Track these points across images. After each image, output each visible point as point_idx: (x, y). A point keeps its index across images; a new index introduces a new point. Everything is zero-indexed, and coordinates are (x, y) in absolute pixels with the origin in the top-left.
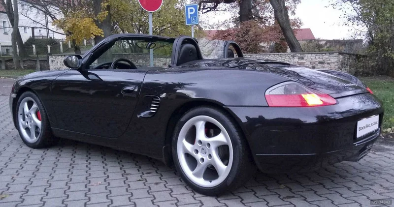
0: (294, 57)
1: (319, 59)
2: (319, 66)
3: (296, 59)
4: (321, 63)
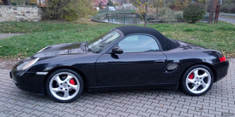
0: (10, 8)
1: (26, 10)
2: (27, 14)
3: (12, 10)
4: (28, 12)
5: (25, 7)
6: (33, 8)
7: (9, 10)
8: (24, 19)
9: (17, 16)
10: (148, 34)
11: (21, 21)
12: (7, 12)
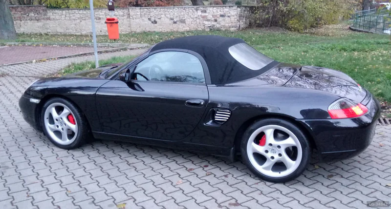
0: (197, 10)
1: (220, 12)
2: (221, 19)
3: (199, 13)
4: (222, 16)
5: (219, 8)
6: (231, 9)
7: (196, 13)
8: (215, 27)
9: (206, 23)
10: (190, 51)
11: (211, 29)
12: (192, 16)
